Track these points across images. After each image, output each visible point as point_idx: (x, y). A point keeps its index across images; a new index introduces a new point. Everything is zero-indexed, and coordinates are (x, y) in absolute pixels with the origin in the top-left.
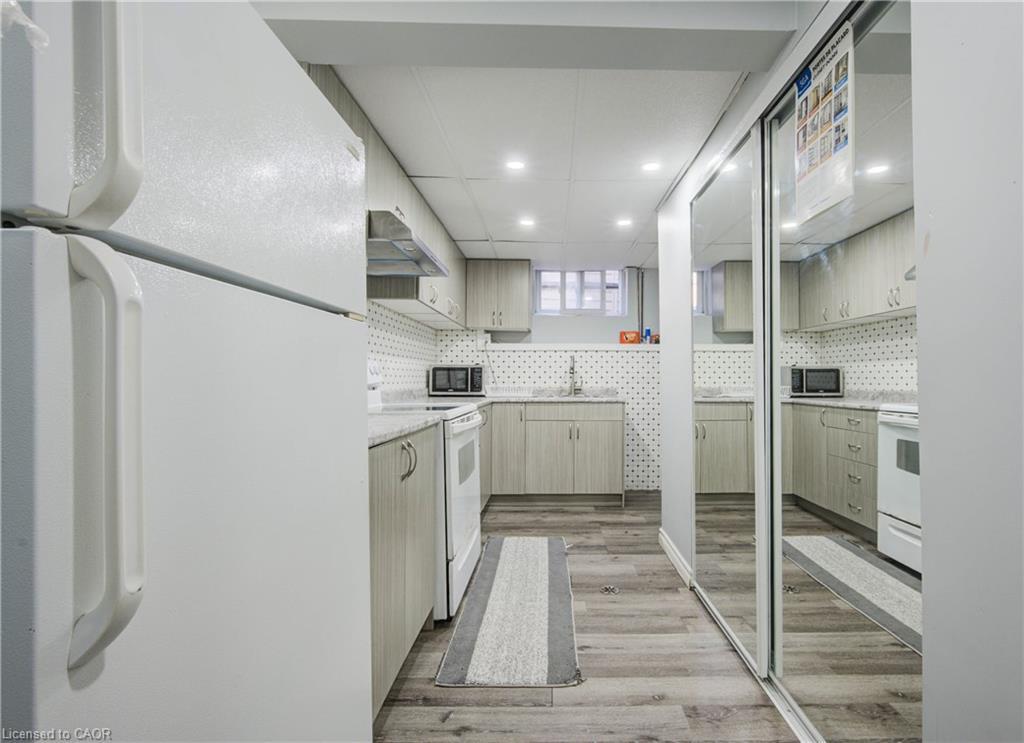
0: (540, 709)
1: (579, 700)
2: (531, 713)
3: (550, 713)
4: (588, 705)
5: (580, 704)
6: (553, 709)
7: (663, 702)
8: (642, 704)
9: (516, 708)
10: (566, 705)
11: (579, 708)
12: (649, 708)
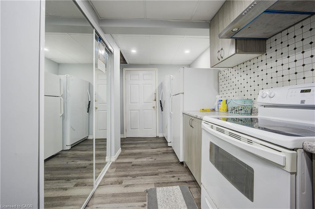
0: (157, 182)
1: (147, 185)
2: (160, 181)
3: (155, 181)
4: (146, 184)
5: (148, 184)
6: (154, 182)
7: (125, 185)
8: (132, 184)
9: (163, 182)
10: (151, 183)
11: (148, 183)
12: (131, 184)
